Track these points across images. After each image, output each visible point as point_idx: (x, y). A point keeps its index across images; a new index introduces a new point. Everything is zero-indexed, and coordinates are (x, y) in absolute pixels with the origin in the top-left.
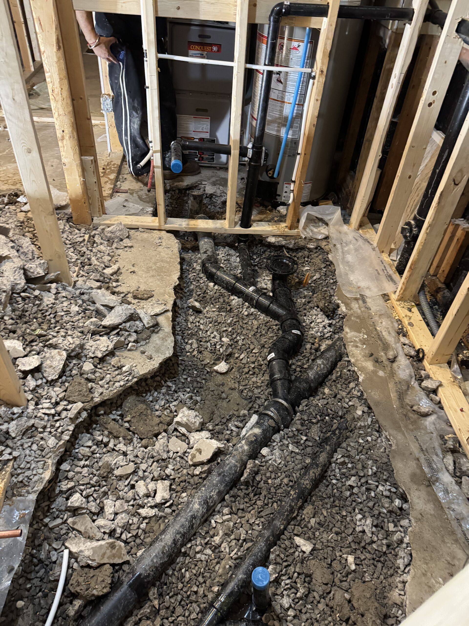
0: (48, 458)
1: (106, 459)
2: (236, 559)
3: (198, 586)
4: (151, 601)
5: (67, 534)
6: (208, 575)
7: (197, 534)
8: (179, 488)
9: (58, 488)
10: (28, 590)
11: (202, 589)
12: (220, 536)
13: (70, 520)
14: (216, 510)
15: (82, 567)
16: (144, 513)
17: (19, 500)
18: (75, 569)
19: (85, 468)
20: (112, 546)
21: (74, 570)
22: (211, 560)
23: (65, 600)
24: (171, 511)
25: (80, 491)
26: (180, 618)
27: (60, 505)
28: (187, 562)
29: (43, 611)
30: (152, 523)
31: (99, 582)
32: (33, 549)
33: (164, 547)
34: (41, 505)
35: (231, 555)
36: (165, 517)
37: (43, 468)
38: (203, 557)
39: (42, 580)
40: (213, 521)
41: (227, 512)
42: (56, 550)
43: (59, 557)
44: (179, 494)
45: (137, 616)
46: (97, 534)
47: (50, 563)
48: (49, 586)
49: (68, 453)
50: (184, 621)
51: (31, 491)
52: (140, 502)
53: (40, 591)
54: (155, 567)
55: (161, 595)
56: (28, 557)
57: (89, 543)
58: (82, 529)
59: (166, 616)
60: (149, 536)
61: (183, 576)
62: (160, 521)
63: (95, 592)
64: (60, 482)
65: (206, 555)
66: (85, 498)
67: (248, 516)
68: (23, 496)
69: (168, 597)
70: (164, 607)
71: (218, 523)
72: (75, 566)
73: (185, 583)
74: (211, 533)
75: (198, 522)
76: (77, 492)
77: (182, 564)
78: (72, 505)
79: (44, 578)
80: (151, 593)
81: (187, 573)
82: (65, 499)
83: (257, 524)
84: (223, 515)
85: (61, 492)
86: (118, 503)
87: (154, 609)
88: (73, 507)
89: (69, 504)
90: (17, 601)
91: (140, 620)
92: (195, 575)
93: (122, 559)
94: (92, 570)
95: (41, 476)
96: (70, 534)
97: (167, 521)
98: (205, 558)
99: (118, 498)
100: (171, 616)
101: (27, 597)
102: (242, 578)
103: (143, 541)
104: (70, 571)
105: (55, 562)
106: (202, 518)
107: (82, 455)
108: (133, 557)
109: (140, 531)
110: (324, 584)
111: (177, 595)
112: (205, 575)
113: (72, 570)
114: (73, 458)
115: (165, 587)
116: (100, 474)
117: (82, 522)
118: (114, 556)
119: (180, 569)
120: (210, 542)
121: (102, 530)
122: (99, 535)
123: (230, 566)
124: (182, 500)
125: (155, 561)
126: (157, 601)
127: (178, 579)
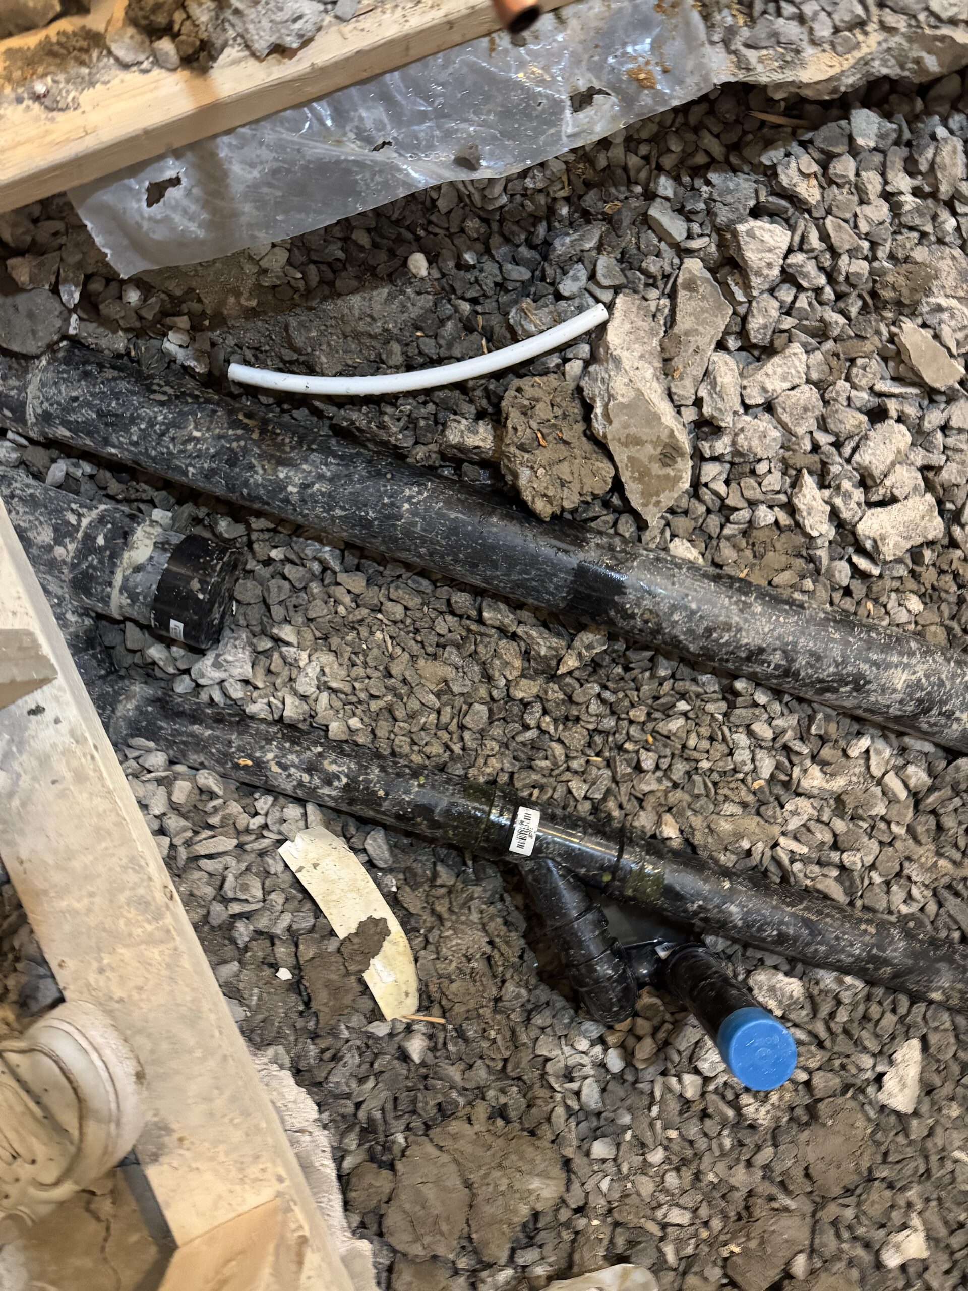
0: (884, 27)
1: (945, 265)
2: (776, 860)
3: (658, 767)
4: (569, 647)
5: (652, 281)
6: (699, 790)
7: (805, 706)
8: (929, 576)
9: (782, 152)
10: (461, 266)
11: (654, 786)
12: (827, 786)
13: (694, 265)
14: (907, 740)
15: (579, 390)
16: (808, 499)
17: (688, 23)
18: (563, 374)
19: (885, 207)
20: (670, 453)
21: (559, 370)
22: (743, 781)
23: (479, 393)
24: (845, 583)
25: (797, 238)
26: (558, 749)
27: (729, 199)
28: (710, 707)
29: (429, 347)
30: (782, 542)
31: (555, 470)
32: (567, 199)
33: (727, 627)
34: (705, 133)
35: (782, 841)
36: (818, 571)
37: (837, 30)
38: (742, 756)
39: (500, 286)
40: (864, 743)
41: (912, 782)
42: (592, 277)
43: (577, 302)
44: (911, 584)
45: (520, 623)
46: (688, 383)
47: (552, 284)
48: (495, 320)
49: (919, 104)
50: (556, 765)
51: (737, 44)
52: (835, 469)
53: (474, 301)
54: (659, 625)
55: (595, 665)
56: (542, 199)
57: (649, 372)
58: (684, 322)
59: (550, 706)
60: (740, 550)
61: (668, 712)
62: (799, 563)
63: (525, 475)
64: (804, 144)
65: (753, 760)
66: (783, 271)
67: (925, 852)
68: (711, 27)
69: (597, 689)
70: (569, 691)
71: (868, 759)
72: (574, 367)
73: (650, 726)
74: (827, 753)
75: (849, 703)
76: (792, 228)
77: (698, 696)
78: (743, 239)
79: (507, 291)
80: (587, 637)
81: (681, 721)
82: (752, 203)
83: (909, 893)
84: (899, 770)
85: (771, 173)
86: (808, 394)
87: (554, 663)
88: (739, 248)
89: (741, 228)
90: (422, 250)
91: (514, 637)
92: (684, 747)
93: (645, 505)
94: (580, 427)
95: (805, 45)
96: (653, 294)
97: (808, 584)
98: (744, 763)
99: (821, 386)
100: (555, 721)
101: (444, 275)
102: (731, 914)
103: (719, 537)
104: (554, 360)
105: (558, 297)
106: (866, 710)
107: (932, 164)
108: (663, 532)
109: (744, 515)
110: (806, 1169)
111: (613, 713)
112: (696, 778)
113: (558, 366)
114: (907, 135)
115: (619, 670)
116: (882, 273)
117: (704, 311)
118: (643, 475)
119: (683, 696)
120: (795, 759)
121: (703, 393)
122: (685, 390)
123: (749, 853)
124: (892, 604)
125: (676, 617)
126: (577, 664)
127: (656, 698)
